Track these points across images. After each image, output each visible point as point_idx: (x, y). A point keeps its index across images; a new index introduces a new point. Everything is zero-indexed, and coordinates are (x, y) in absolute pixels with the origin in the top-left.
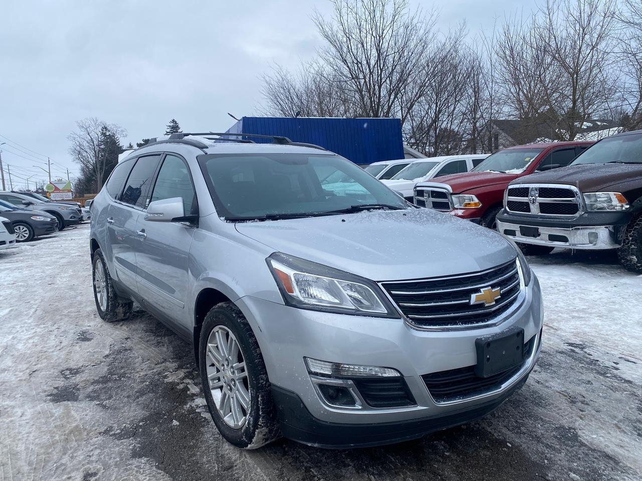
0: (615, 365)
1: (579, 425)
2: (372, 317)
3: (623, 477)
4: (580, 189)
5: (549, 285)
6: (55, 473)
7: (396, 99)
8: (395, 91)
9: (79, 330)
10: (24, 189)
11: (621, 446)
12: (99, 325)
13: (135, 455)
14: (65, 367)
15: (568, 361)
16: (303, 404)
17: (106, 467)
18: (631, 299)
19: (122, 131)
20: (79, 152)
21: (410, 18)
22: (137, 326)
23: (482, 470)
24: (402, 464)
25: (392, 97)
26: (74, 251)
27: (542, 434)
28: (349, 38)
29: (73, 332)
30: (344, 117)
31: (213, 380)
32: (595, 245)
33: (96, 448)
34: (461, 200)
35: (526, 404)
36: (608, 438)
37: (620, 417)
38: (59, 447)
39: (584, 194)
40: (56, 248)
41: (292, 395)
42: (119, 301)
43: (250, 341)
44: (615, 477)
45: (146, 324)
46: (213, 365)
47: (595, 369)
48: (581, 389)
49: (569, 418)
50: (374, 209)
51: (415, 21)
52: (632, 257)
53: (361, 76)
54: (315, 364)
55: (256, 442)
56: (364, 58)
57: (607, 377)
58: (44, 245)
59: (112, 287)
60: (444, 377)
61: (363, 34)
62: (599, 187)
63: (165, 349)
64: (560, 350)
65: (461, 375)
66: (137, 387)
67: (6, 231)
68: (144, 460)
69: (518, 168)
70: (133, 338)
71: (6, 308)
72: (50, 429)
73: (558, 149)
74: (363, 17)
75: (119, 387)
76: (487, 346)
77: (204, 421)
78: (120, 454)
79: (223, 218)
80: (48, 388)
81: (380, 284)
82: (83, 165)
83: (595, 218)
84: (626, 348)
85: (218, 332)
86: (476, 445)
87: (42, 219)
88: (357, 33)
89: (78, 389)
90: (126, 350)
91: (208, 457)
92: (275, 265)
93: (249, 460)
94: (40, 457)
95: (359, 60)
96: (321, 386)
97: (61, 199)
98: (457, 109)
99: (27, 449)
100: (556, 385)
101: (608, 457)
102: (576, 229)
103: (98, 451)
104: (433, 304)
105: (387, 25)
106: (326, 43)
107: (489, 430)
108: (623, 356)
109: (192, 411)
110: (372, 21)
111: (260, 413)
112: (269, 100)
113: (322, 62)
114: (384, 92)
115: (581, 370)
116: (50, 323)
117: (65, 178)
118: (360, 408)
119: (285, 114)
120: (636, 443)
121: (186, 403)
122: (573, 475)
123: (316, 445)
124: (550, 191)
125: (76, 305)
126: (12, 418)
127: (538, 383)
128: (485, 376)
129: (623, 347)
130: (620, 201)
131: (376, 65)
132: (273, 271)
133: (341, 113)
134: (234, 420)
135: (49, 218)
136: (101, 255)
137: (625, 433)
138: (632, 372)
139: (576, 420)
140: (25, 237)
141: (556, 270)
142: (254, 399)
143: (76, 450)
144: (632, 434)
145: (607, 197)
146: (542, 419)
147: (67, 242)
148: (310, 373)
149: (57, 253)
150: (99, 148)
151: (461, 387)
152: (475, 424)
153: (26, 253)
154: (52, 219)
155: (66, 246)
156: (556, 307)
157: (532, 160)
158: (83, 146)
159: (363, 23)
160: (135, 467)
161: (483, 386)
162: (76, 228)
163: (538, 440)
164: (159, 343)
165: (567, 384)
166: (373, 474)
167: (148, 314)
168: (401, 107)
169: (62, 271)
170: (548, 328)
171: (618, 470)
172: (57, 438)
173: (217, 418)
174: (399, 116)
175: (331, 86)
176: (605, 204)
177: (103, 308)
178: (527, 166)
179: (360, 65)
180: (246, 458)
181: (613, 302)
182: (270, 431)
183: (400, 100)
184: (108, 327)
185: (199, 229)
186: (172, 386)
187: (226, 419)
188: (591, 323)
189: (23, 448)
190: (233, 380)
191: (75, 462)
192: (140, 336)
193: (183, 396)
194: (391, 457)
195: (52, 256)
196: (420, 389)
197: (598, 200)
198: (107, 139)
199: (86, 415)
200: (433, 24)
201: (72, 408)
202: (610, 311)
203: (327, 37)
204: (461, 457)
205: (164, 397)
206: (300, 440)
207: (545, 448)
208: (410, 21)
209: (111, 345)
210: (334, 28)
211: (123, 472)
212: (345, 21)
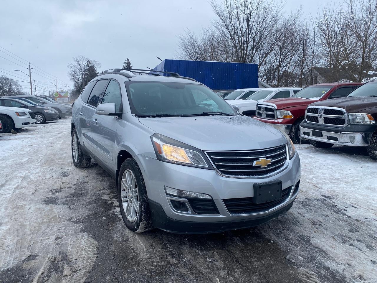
0: (345, 208)
1: (313, 235)
2: (200, 168)
3: (327, 261)
4: (347, 111)
5: (324, 165)
6: (42, 235)
7: (257, 52)
8: (256, 47)
9: (63, 171)
10: (43, 94)
11: (332, 247)
12: (73, 169)
13: (82, 231)
14: (53, 188)
15: (320, 205)
16: (163, 210)
17: (67, 235)
18: (368, 175)
19: (98, 64)
20: (74, 75)
21: (268, 4)
22: (93, 171)
23: (254, 252)
24: (214, 246)
25: (254, 51)
26: (66, 131)
27: (291, 238)
28: (231, 15)
29: (59, 171)
30: (226, 62)
31: (124, 197)
32: (353, 143)
33: (63, 226)
34: (282, 113)
35: (289, 224)
36: (326, 243)
37: (337, 233)
38: (46, 224)
39: (349, 114)
40: (56, 128)
41: (158, 205)
42: (84, 157)
43: (140, 177)
44: (322, 261)
45: (98, 170)
46: (124, 190)
47: (333, 210)
48: (321, 219)
49: (309, 231)
50: (216, 114)
51: (271, 6)
52: (374, 152)
53: (236, 38)
54: (169, 190)
55: (141, 229)
56: (239, 27)
57: (338, 214)
58: (50, 126)
59: (81, 149)
60: (235, 202)
61: (239, 13)
62: (358, 110)
63: (105, 183)
64: (317, 199)
65: (245, 202)
66: (88, 201)
67: (30, 117)
68: (85, 233)
69: (317, 97)
70: (90, 177)
71: (27, 157)
72: (42, 216)
73: (343, 87)
74: (240, 3)
75: (79, 200)
76: (259, 188)
77: (118, 219)
78: (75, 230)
79: (134, 115)
80: (44, 198)
81: (205, 152)
82: (75, 82)
83: (355, 128)
84: (355, 200)
85: (126, 173)
86: (255, 240)
87: (50, 112)
88: (235, 12)
89: (58, 199)
90: (85, 182)
91: (117, 235)
92: (155, 139)
93: (137, 238)
94: (36, 228)
95: (236, 28)
96: (172, 201)
97: (62, 101)
98: (292, 60)
99: (30, 224)
100: (308, 216)
101: (322, 251)
102: (342, 134)
103: (64, 228)
104: (232, 164)
105: (254, 7)
106: (217, 17)
107: (264, 234)
108: (352, 204)
109: (113, 213)
110: (245, 5)
111: (143, 214)
112: (182, 50)
113: (214, 29)
114: (249, 48)
115: (325, 210)
116: (48, 166)
117: (65, 89)
118: (191, 213)
119: (191, 58)
120: (340, 246)
121: (111, 210)
122: (300, 258)
123: (168, 231)
124: (330, 111)
125: (63, 158)
126: (25, 210)
127: (299, 214)
128: (257, 203)
129: (353, 199)
130: (370, 119)
131: (246, 32)
132: (153, 142)
133: (223, 59)
134: (132, 218)
135: (54, 111)
136: (76, 132)
137: (337, 241)
138: (353, 212)
139: (312, 233)
140: (40, 121)
141: (330, 156)
142: (140, 206)
143: (54, 226)
144: (340, 242)
145: (362, 116)
146: (294, 231)
147: (63, 125)
148: (167, 194)
149: (56, 131)
150: (85, 73)
151: (245, 208)
152: (258, 231)
153: (40, 130)
154: (55, 112)
155: (62, 128)
156: (324, 176)
157: (326, 93)
158: (76, 72)
159: (240, 6)
160: (81, 236)
161: (257, 209)
162: (68, 118)
163: (288, 240)
164: (102, 180)
165: (314, 216)
166: (198, 249)
167: (99, 165)
168: (260, 57)
169: (58, 140)
170: (315, 187)
171: (325, 257)
172: (45, 220)
173: (124, 217)
174: (258, 62)
175: (219, 43)
176: (361, 120)
177: (76, 161)
178: (323, 96)
179: (236, 31)
180: (136, 237)
181: (357, 176)
182: (148, 224)
183: (259, 53)
184: (77, 170)
185: (122, 120)
186: (106, 201)
187: (128, 217)
188: (340, 186)
189: (28, 223)
190: (132, 197)
191: (52, 231)
192: (93, 176)
193: (111, 206)
194: (209, 242)
195: (53, 132)
196: (222, 206)
197: (357, 117)
198: (90, 68)
199: (61, 211)
200: (282, 8)
201: (54, 207)
202: (353, 181)
203: (218, 14)
204: (245, 245)
205: (100, 206)
206: (161, 228)
207: (290, 244)
208: (268, 6)
209: (78, 180)
210: (222, 9)
211: (75, 238)
212: (229, 5)
